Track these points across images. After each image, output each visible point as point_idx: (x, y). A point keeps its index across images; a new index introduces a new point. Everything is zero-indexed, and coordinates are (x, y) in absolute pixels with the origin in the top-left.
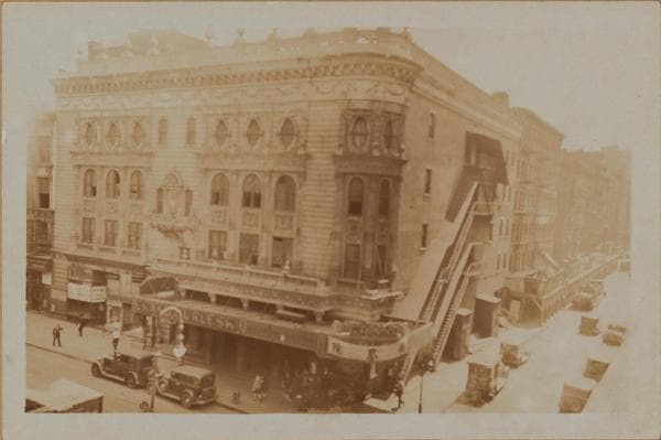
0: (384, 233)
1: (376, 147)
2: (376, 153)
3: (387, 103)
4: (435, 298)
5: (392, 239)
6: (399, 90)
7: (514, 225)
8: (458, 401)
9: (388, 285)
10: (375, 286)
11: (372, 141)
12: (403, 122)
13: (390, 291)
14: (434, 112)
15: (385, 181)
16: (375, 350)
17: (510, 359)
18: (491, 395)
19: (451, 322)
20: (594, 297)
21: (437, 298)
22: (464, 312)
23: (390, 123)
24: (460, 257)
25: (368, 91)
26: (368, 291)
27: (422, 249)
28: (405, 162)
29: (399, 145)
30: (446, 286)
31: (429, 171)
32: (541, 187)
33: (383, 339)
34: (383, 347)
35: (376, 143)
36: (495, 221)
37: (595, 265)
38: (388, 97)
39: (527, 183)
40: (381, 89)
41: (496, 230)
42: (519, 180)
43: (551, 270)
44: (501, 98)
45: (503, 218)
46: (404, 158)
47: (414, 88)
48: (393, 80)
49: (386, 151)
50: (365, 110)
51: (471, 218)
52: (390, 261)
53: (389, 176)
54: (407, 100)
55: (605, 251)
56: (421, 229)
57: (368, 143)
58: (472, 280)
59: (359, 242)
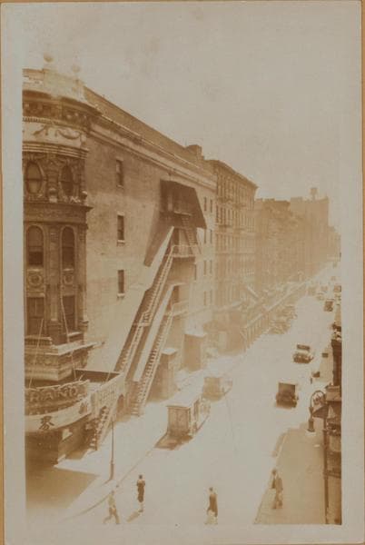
0: (71, 283)
1: (53, 193)
2: (53, 200)
3: (61, 146)
4: (135, 343)
5: (81, 287)
6: (74, 133)
7: (217, 264)
8: (158, 445)
9: (79, 337)
10: (63, 340)
11: (48, 187)
12: (83, 168)
13: (82, 343)
14: (122, 159)
15: (69, 228)
16: (50, 417)
17: (213, 391)
18: (189, 434)
19: (156, 362)
20: (288, 320)
21: (137, 343)
22: (169, 351)
23: (67, 168)
24: (161, 300)
25: (37, 133)
26: (54, 347)
27: (120, 295)
28: (88, 209)
29: (80, 192)
30: (147, 330)
31: (121, 218)
32: (240, 229)
33: (60, 403)
34: (60, 412)
35: (52, 189)
36: (199, 262)
37: (289, 292)
38: (61, 140)
39: (225, 226)
40: (52, 131)
41: (200, 270)
42: (219, 224)
43: (252, 300)
44: (194, 149)
45: (205, 259)
46: (87, 204)
47: (92, 133)
48: (65, 123)
49: (65, 197)
50: (36, 154)
51: (170, 260)
52: (80, 311)
53: (73, 224)
54: (83, 144)
55: (296, 279)
56: (116, 275)
57: (43, 190)
58: (177, 319)
59: (43, 295)
